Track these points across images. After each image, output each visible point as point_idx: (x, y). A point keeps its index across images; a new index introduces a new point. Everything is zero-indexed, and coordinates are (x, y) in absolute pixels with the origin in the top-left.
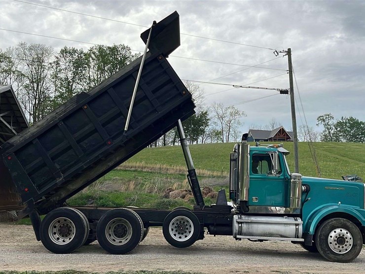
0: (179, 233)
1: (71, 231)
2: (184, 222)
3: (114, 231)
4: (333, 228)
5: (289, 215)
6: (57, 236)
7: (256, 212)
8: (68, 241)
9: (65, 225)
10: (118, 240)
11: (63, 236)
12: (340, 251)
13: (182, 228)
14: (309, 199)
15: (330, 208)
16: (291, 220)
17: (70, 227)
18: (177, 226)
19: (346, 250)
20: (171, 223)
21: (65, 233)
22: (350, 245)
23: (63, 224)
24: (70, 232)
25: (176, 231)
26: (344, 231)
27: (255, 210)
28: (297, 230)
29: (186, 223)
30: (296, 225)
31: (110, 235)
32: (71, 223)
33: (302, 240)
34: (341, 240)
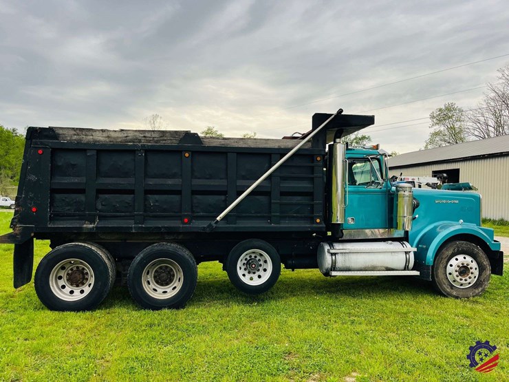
0: (249, 273)
1: (87, 273)
2: (256, 257)
5: (394, 240)
6: (68, 289)
7: (352, 238)
8: (87, 290)
9: (75, 269)
11: (77, 286)
12: (461, 285)
13: (254, 266)
14: (417, 216)
15: (452, 229)
16: (396, 246)
17: (84, 269)
18: (246, 262)
19: (470, 283)
21: (77, 279)
22: (475, 277)
23: (72, 269)
24: (86, 277)
25: (245, 269)
26: (469, 259)
27: (350, 235)
28: (407, 261)
29: (258, 258)
30: (406, 253)
32: (81, 263)
33: (416, 273)
34: (464, 270)
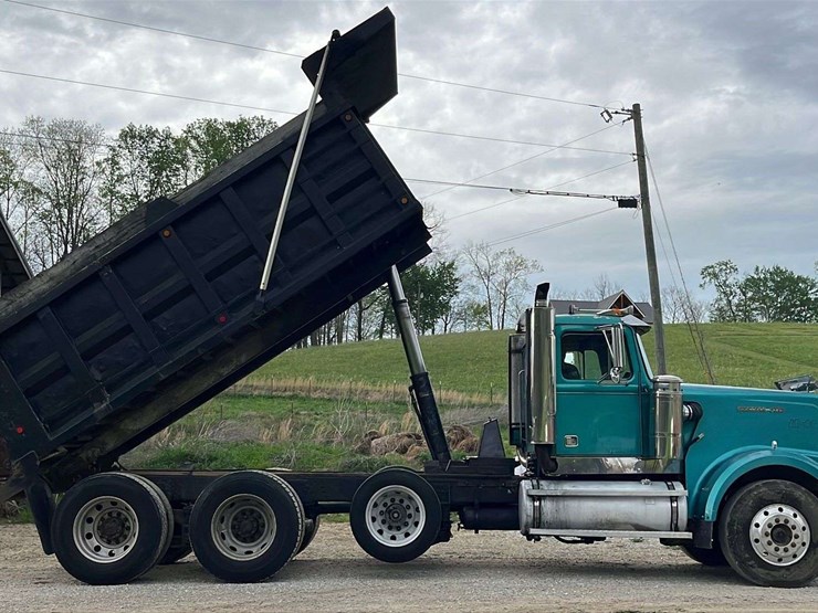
0: (390, 528)
1: (129, 528)
2: (402, 501)
3: (233, 527)
4: (762, 504)
5: (655, 478)
6: (94, 542)
7: (574, 471)
8: (120, 554)
9: (115, 515)
10: (242, 548)
11: (109, 543)
12: (780, 560)
13: (396, 515)
14: (701, 436)
15: (753, 457)
16: (660, 489)
17: (127, 520)
18: (384, 509)
19: (795, 556)
20: (370, 504)
21: (113, 535)
22: (804, 544)
23: (110, 514)
24: (126, 532)
25: (383, 522)
26: (788, 512)
27: (571, 466)
28: (674, 511)
29: (406, 503)
30: (673, 499)
31: (223, 537)
32: (128, 509)
33: (689, 535)
34: (781, 533)
